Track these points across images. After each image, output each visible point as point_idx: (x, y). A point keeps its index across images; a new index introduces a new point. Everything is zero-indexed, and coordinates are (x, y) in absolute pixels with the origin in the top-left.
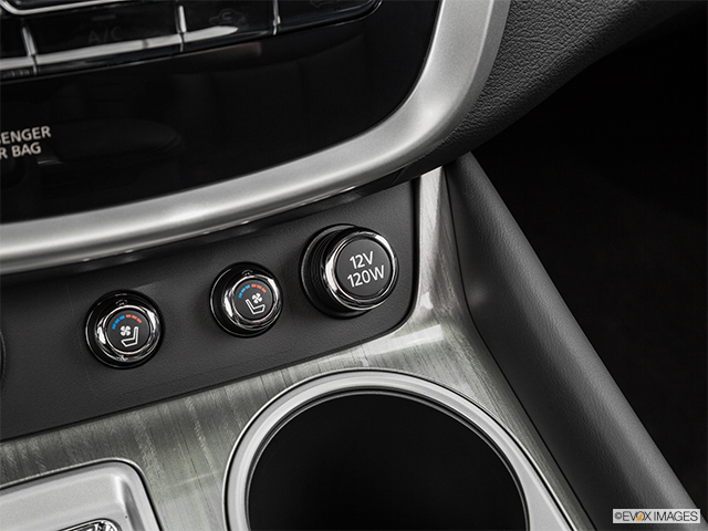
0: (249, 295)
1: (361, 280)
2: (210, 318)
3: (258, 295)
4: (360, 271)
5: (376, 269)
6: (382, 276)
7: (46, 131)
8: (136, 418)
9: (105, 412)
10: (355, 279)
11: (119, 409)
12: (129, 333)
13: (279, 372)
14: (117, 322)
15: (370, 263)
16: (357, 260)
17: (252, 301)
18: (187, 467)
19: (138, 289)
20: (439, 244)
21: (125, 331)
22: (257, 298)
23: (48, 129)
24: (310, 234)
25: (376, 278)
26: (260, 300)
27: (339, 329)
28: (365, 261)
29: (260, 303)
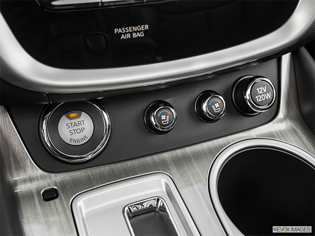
0: (213, 104)
1: (261, 99)
2: (195, 114)
3: (217, 104)
4: (261, 94)
5: (268, 94)
6: (270, 97)
7: (147, 27)
8: (166, 155)
9: (152, 153)
10: (259, 98)
11: (158, 151)
12: (165, 118)
13: (224, 138)
14: (160, 113)
15: (265, 91)
16: (260, 90)
17: (215, 106)
18: (191, 176)
19: (166, 100)
20: (289, 85)
21: (163, 117)
22: (217, 105)
23: (148, 26)
24: (236, 79)
25: (267, 98)
26: (218, 106)
27: (247, 121)
28: (263, 91)
29: (218, 108)
